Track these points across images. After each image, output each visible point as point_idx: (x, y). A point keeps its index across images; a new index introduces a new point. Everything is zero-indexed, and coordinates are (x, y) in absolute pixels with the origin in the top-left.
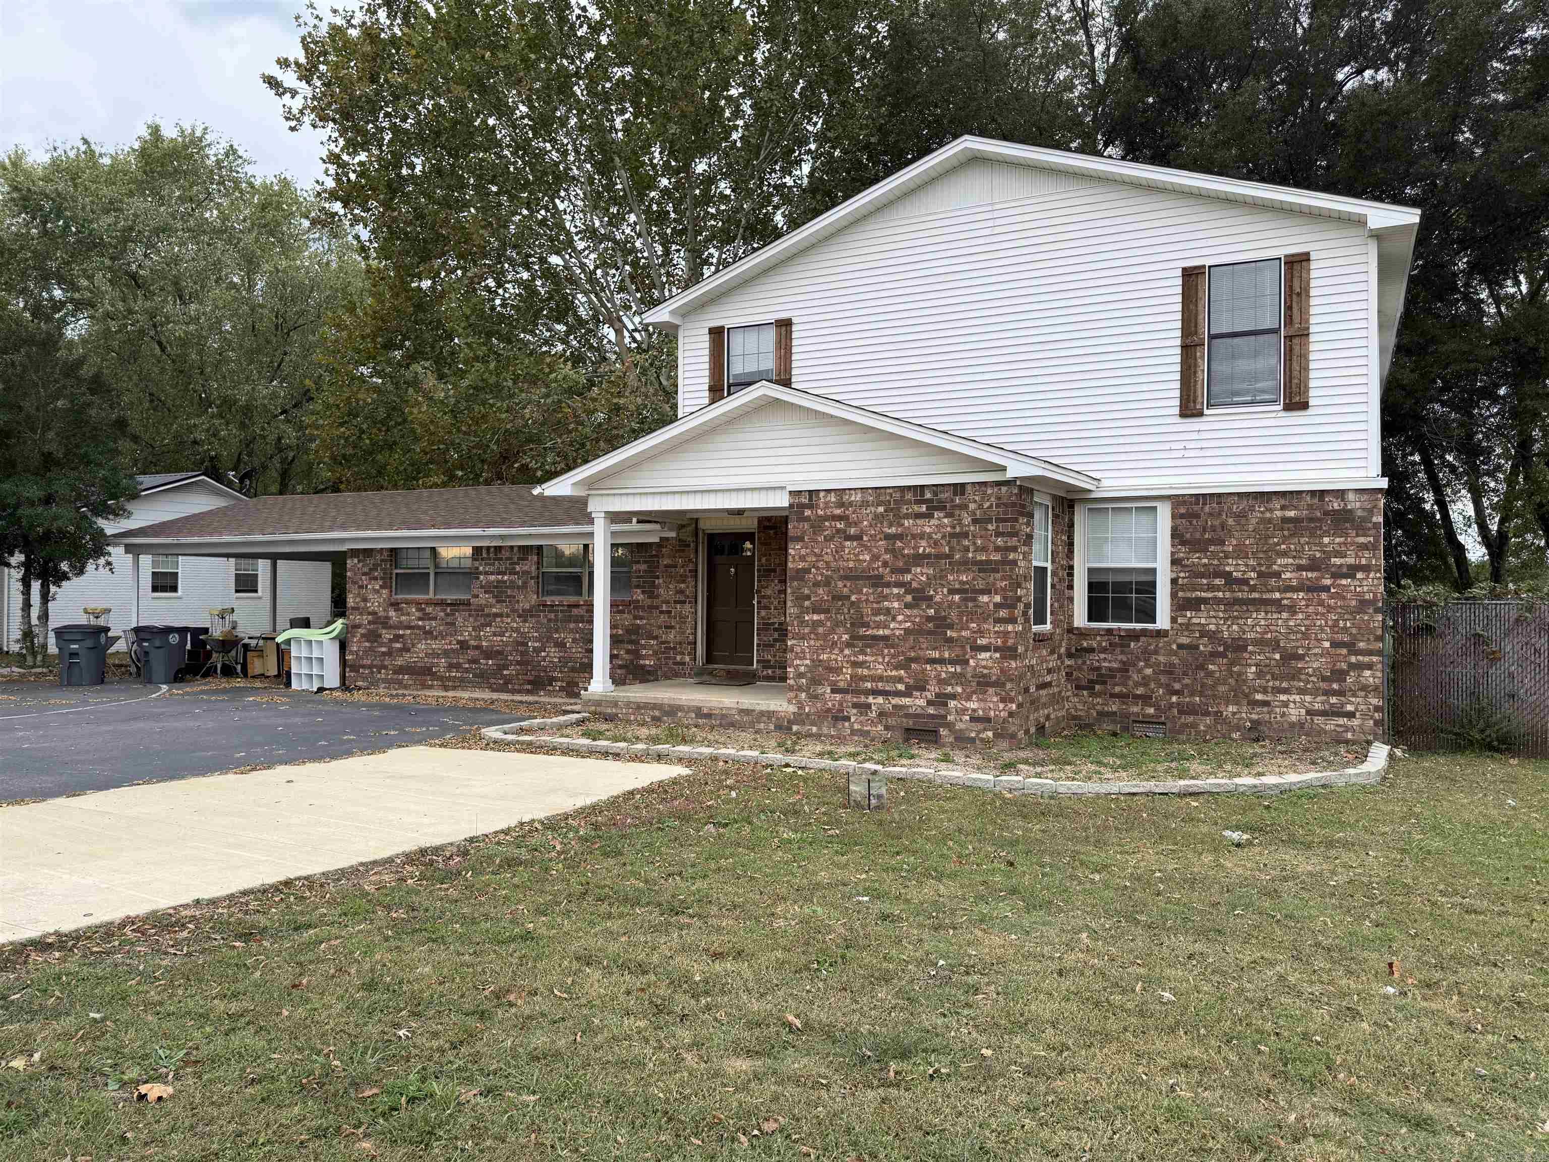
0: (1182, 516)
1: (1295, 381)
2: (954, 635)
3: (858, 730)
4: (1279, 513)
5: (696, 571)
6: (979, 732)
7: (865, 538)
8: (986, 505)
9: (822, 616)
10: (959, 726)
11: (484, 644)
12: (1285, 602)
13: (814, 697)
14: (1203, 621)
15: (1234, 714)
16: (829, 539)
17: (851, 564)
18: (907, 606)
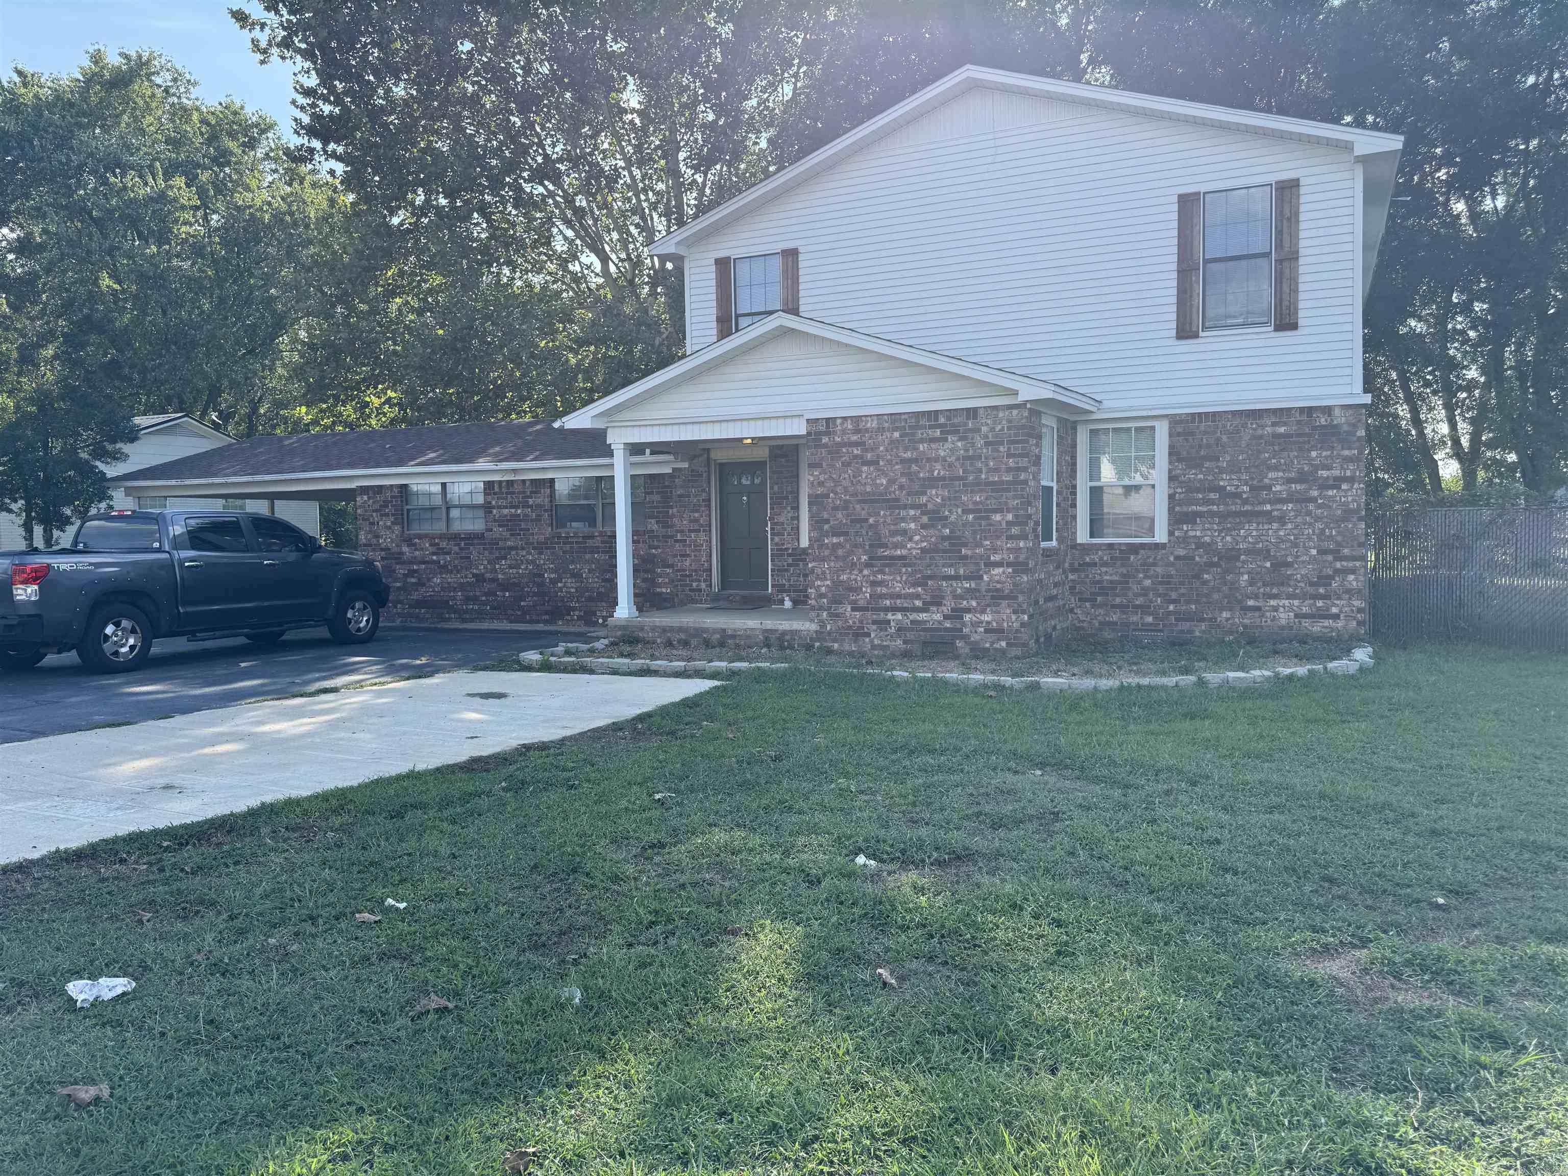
0: (1179, 434)
1: (1285, 303)
2: (969, 553)
3: (878, 645)
4: (1269, 429)
5: (709, 500)
6: (992, 643)
7: (881, 463)
8: (998, 428)
9: (842, 539)
10: (975, 637)
11: (500, 576)
12: (1275, 513)
13: (835, 616)
14: (1198, 533)
15: (1227, 619)
16: (846, 465)
17: (868, 489)
18: (924, 527)
